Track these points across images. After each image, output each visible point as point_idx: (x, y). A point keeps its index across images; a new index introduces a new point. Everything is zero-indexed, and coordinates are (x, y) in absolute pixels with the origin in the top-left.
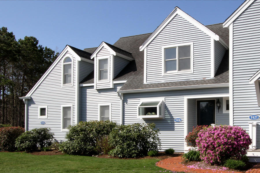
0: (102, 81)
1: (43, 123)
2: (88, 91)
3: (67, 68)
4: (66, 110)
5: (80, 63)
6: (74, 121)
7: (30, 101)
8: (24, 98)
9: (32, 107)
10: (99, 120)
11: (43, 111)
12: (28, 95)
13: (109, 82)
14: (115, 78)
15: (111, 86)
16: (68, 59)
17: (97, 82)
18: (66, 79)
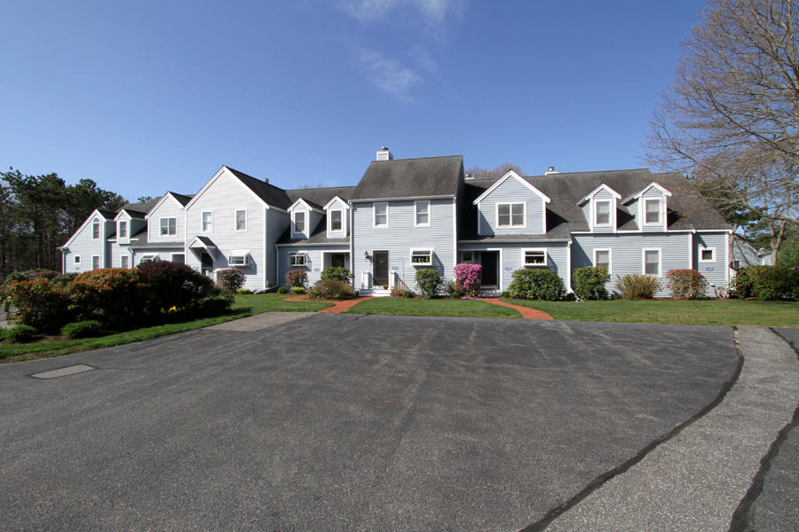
0: (123, 238)
1: (78, 268)
2: (113, 245)
3: (96, 227)
4: (96, 259)
5: (106, 223)
6: (102, 265)
7: (67, 251)
8: (61, 248)
9: (68, 256)
10: (121, 266)
11: (77, 259)
12: (65, 246)
13: (127, 239)
14: (132, 236)
15: (129, 242)
16: (97, 220)
17: (119, 239)
18: (96, 235)
